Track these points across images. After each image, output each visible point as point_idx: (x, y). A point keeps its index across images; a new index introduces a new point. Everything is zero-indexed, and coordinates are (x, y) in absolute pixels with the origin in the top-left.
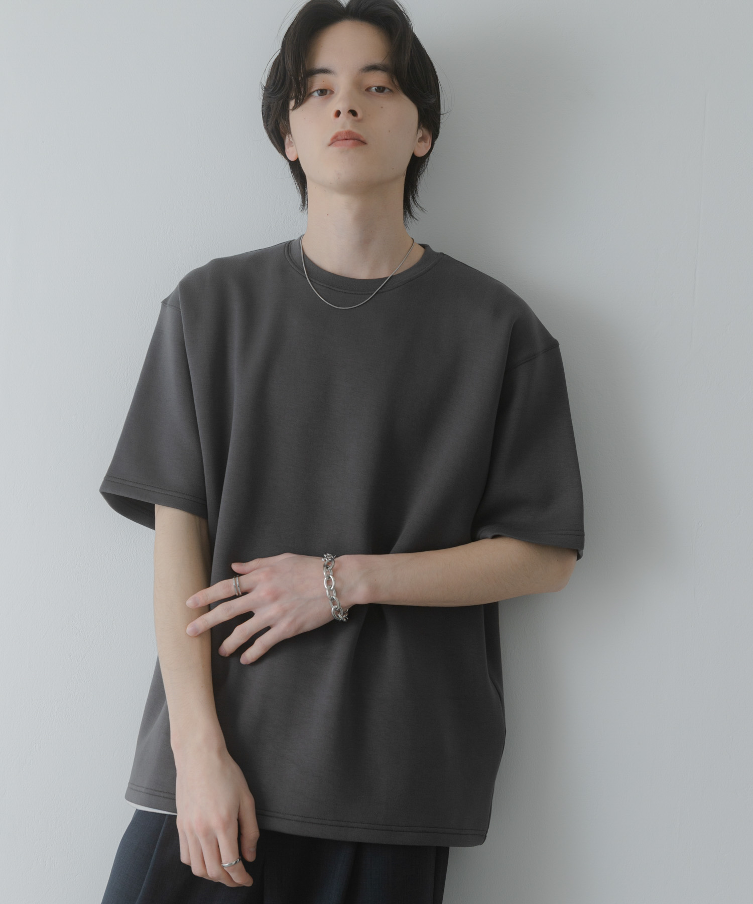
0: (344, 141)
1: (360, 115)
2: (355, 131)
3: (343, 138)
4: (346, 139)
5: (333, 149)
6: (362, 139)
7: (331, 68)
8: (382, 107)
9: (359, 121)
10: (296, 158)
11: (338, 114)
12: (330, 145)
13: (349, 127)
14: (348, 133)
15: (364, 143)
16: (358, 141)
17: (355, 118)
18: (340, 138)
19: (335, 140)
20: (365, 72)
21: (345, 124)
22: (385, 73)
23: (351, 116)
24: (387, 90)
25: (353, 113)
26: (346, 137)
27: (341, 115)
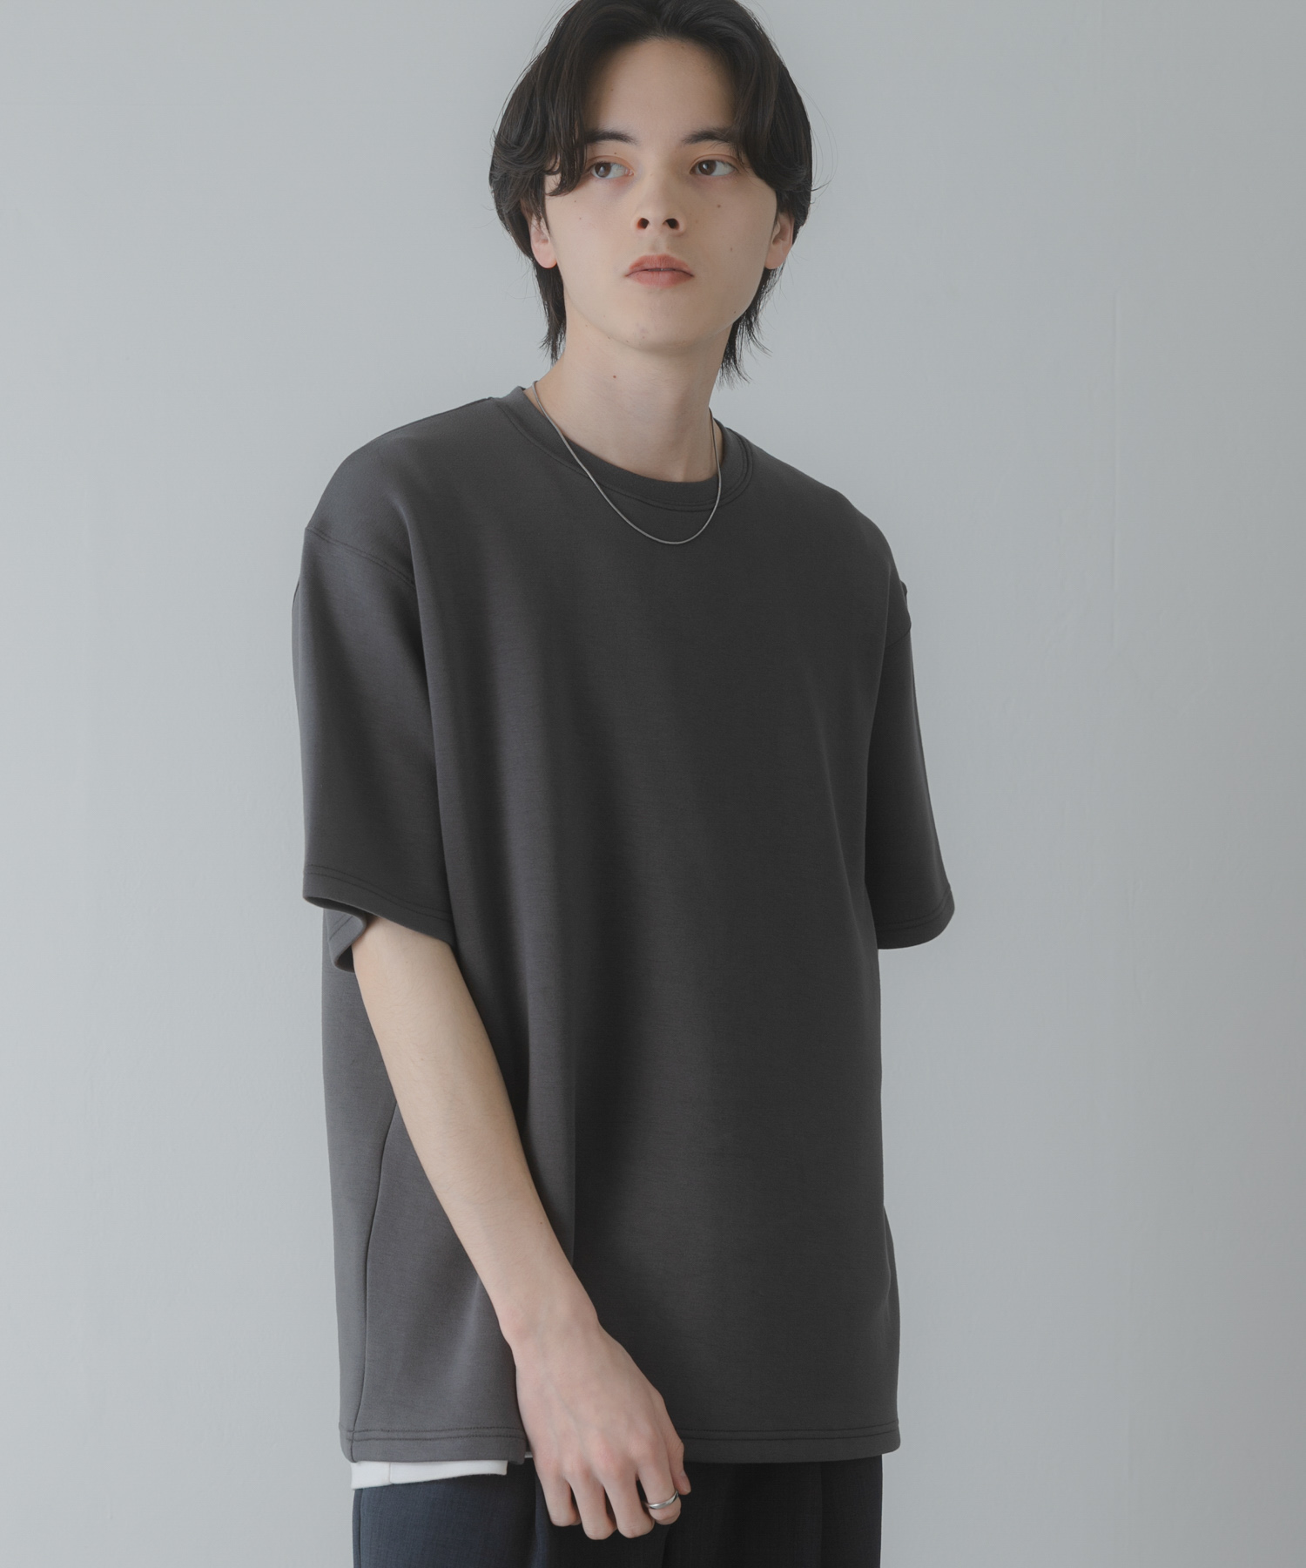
0: (655, 273)
1: (682, 226)
2: (674, 255)
3: (654, 267)
4: (657, 270)
5: (629, 282)
6: (685, 269)
7: (631, 134)
8: (719, 206)
9: (680, 235)
10: (554, 265)
11: (643, 223)
12: (628, 276)
13: (663, 249)
14: (664, 259)
15: (689, 275)
16: (679, 273)
17: (674, 231)
18: (647, 266)
19: (641, 269)
20: (692, 142)
21: (651, 242)
22: (726, 144)
23: (667, 228)
24: (721, 169)
25: (672, 223)
26: (658, 266)
27: (649, 227)
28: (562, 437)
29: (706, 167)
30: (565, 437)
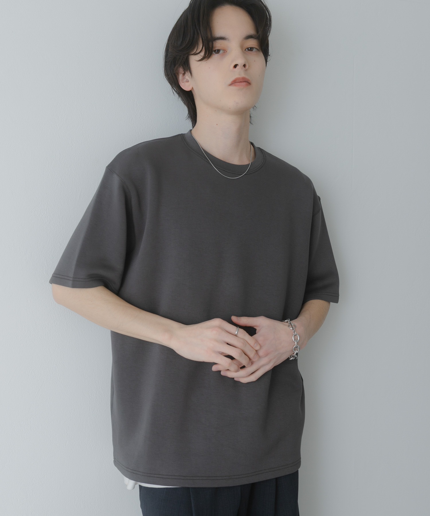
0: (240, 83)
1: (247, 67)
2: (247, 77)
3: (240, 81)
4: (241, 82)
5: (233, 88)
6: (249, 82)
7: (227, 37)
8: (255, 61)
9: (247, 70)
10: (191, 89)
11: (235, 66)
12: (230, 85)
14: (243, 78)
15: (250, 84)
16: (247, 82)
17: (245, 69)
18: (237, 81)
19: (234, 83)
21: (239, 73)
22: (256, 40)
23: (243, 68)
24: (254, 50)
25: (245, 66)
26: (241, 81)
27: (237, 67)
28: (201, 149)
29: (251, 49)
30: (202, 148)
